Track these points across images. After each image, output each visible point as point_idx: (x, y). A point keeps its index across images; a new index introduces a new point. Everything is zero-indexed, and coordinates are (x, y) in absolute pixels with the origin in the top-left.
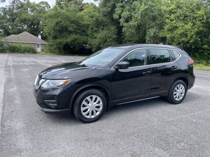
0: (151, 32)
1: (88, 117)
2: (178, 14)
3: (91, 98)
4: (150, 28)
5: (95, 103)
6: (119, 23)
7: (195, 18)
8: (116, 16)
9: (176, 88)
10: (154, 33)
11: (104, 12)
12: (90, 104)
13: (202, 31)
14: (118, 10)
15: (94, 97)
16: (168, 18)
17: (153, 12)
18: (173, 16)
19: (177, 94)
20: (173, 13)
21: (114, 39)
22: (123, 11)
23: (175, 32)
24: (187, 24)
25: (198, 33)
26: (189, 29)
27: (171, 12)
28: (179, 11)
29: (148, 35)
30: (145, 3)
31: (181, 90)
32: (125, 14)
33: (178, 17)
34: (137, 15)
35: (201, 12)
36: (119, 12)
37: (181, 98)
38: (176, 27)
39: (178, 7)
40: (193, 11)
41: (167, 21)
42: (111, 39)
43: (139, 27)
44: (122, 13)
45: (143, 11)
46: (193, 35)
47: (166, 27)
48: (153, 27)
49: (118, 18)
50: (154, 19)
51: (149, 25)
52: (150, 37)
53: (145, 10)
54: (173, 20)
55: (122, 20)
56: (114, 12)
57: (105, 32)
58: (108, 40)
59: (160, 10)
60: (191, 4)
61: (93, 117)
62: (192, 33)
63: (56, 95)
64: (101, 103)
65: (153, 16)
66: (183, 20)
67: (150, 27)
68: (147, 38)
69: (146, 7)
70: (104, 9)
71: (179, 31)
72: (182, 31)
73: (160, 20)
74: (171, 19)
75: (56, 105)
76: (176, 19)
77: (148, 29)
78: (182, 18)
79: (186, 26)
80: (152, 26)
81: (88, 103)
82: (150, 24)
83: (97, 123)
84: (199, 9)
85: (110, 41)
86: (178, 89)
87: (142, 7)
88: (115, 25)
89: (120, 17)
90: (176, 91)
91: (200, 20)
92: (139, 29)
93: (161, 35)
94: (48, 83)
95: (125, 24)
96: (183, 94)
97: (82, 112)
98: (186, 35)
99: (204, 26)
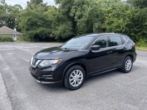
0: (96, 25)
1: (74, 86)
2: (113, 13)
3: (76, 72)
4: (95, 23)
5: (79, 75)
6: (74, 19)
7: (125, 16)
8: (71, 15)
9: (126, 62)
10: (99, 26)
11: (63, 12)
12: (75, 76)
13: (130, 24)
14: (73, 10)
15: (78, 71)
16: (107, 16)
17: (97, 12)
18: (110, 15)
19: (127, 66)
20: (110, 13)
21: (70, 30)
22: (76, 11)
23: (112, 25)
24: (120, 20)
25: (127, 26)
26: (122, 23)
27: (109, 12)
28: (114, 11)
29: (94, 27)
30: (91, 6)
31: (129, 63)
32: (78, 13)
33: (114, 15)
34: (86, 14)
35: (129, 12)
36: (74, 12)
37: (130, 69)
38: (113, 22)
39: (113, 9)
40: (123, 11)
41: (107, 18)
42: (69, 30)
43: (88, 22)
44: (76, 12)
45: (90, 11)
46: (124, 27)
47: (106, 22)
48: (97, 22)
49: (73, 16)
50: (97, 16)
52: (96, 28)
54: (110, 17)
55: (76, 17)
56: (70, 12)
57: (64, 26)
58: (67, 31)
59: (101, 11)
60: (121, 7)
61: (77, 85)
62: (124, 26)
63: (52, 71)
64: (82, 75)
65: (97, 15)
66: (117, 17)
68: (94, 29)
69: (92, 9)
70: (63, 10)
71: (115, 24)
72: (117, 24)
73: (101, 17)
74: (109, 17)
75: (52, 78)
76: (112, 16)
78: (116, 15)
79: (119, 21)
81: (74, 75)
82: (95, 20)
83: (80, 89)
84: (127, 10)
85: (68, 32)
86: (128, 62)
87: (89, 8)
88: (71, 20)
89: (75, 15)
90: (126, 64)
91: (128, 17)
92: (88, 23)
93: (103, 27)
94: (44, 63)
95: (79, 20)
96: (131, 66)
97: (70, 83)
98: (120, 27)
99: (131, 21)
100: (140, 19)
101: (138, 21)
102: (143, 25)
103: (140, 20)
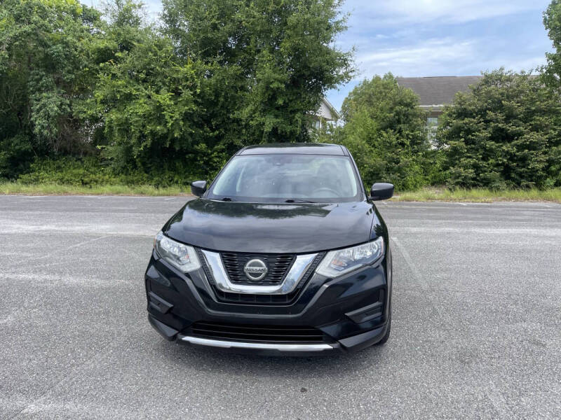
0: (49, 102)
4: (40, 90)
7: (175, 81)
10: (60, 107)
17: (46, 46)
18: (115, 68)
20: (117, 60)
23: (131, 108)
24: (157, 93)
26: (168, 106)
27: (105, 55)
29: (38, 111)
35: (186, 69)
38: (129, 97)
41: (105, 77)
45: (16, 38)
46: (179, 120)
47: (101, 94)
48: (48, 89)
50: (50, 64)
51: (38, 81)
52: (48, 116)
53: (21, 34)
62: (177, 116)
65: (49, 59)
66: (145, 81)
67: (42, 86)
68: (38, 120)
69: (27, 28)
72: (147, 108)
73: (69, 72)
74: (114, 75)
77: (33, 92)
80: (47, 87)
82: (41, 79)
91: (189, 88)
98: (160, 119)
99: (196, 102)
100: (222, 99)
101: (215, 104)
102: (229, 118)
103: (220, 104)
